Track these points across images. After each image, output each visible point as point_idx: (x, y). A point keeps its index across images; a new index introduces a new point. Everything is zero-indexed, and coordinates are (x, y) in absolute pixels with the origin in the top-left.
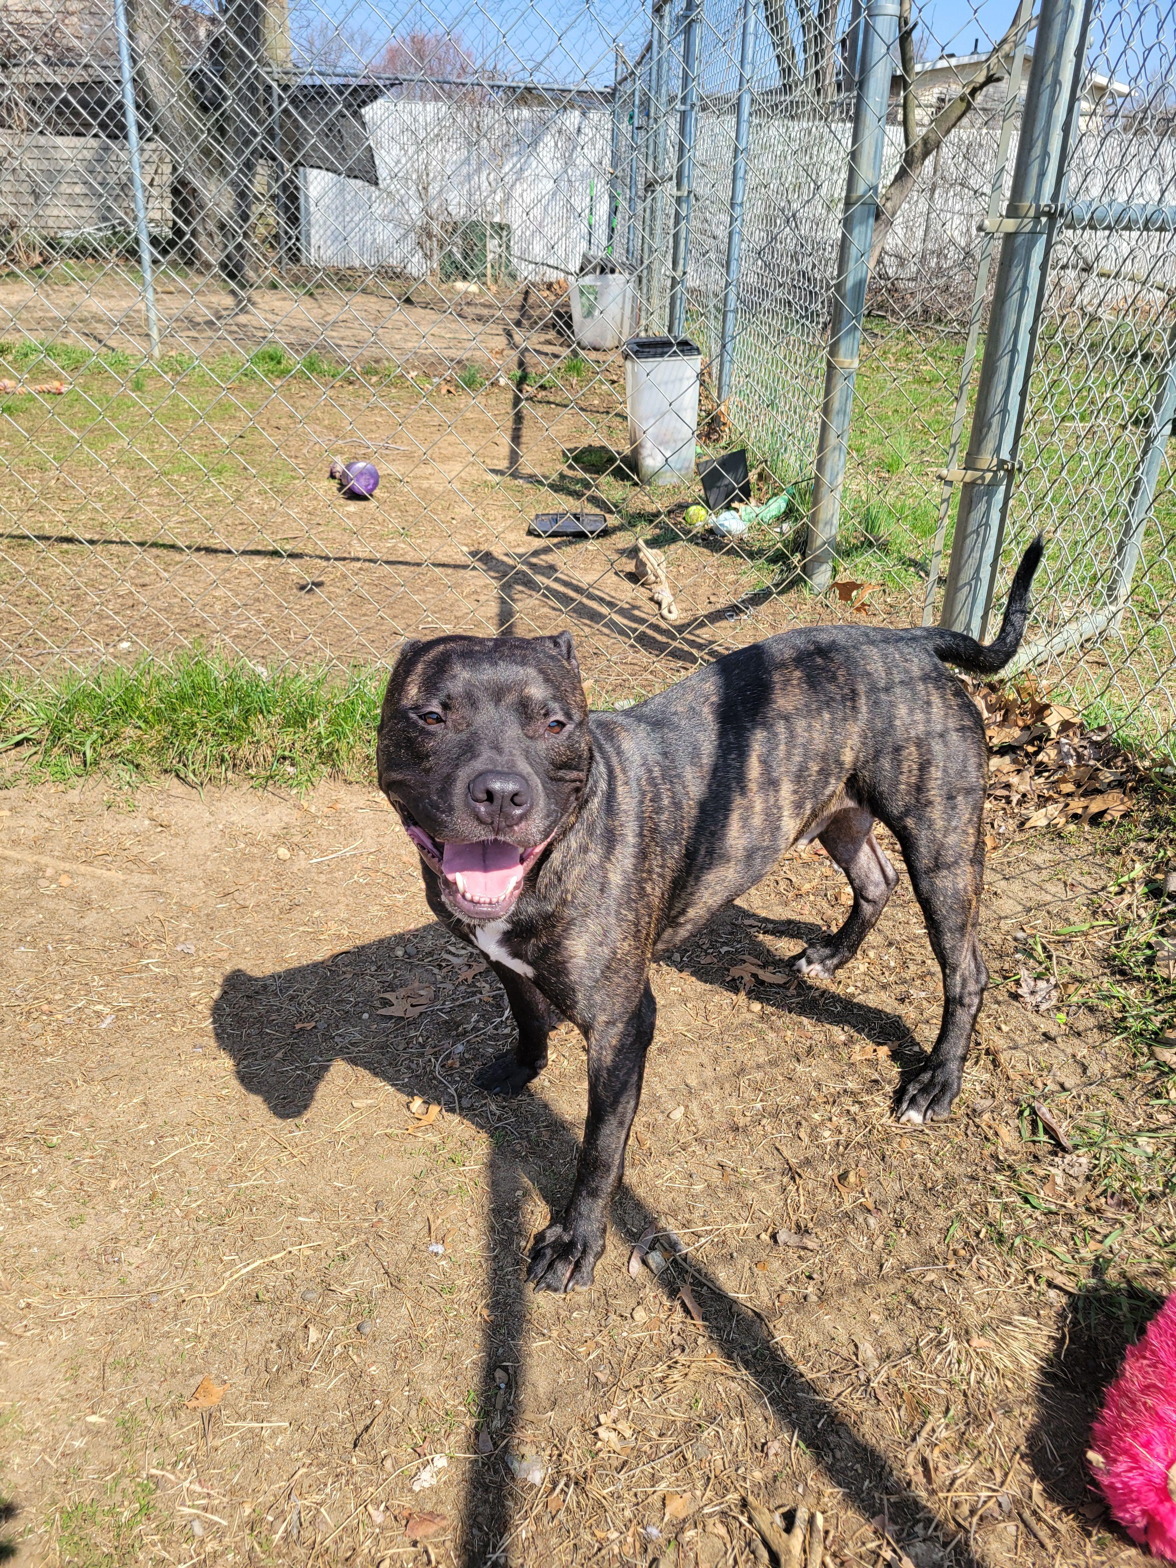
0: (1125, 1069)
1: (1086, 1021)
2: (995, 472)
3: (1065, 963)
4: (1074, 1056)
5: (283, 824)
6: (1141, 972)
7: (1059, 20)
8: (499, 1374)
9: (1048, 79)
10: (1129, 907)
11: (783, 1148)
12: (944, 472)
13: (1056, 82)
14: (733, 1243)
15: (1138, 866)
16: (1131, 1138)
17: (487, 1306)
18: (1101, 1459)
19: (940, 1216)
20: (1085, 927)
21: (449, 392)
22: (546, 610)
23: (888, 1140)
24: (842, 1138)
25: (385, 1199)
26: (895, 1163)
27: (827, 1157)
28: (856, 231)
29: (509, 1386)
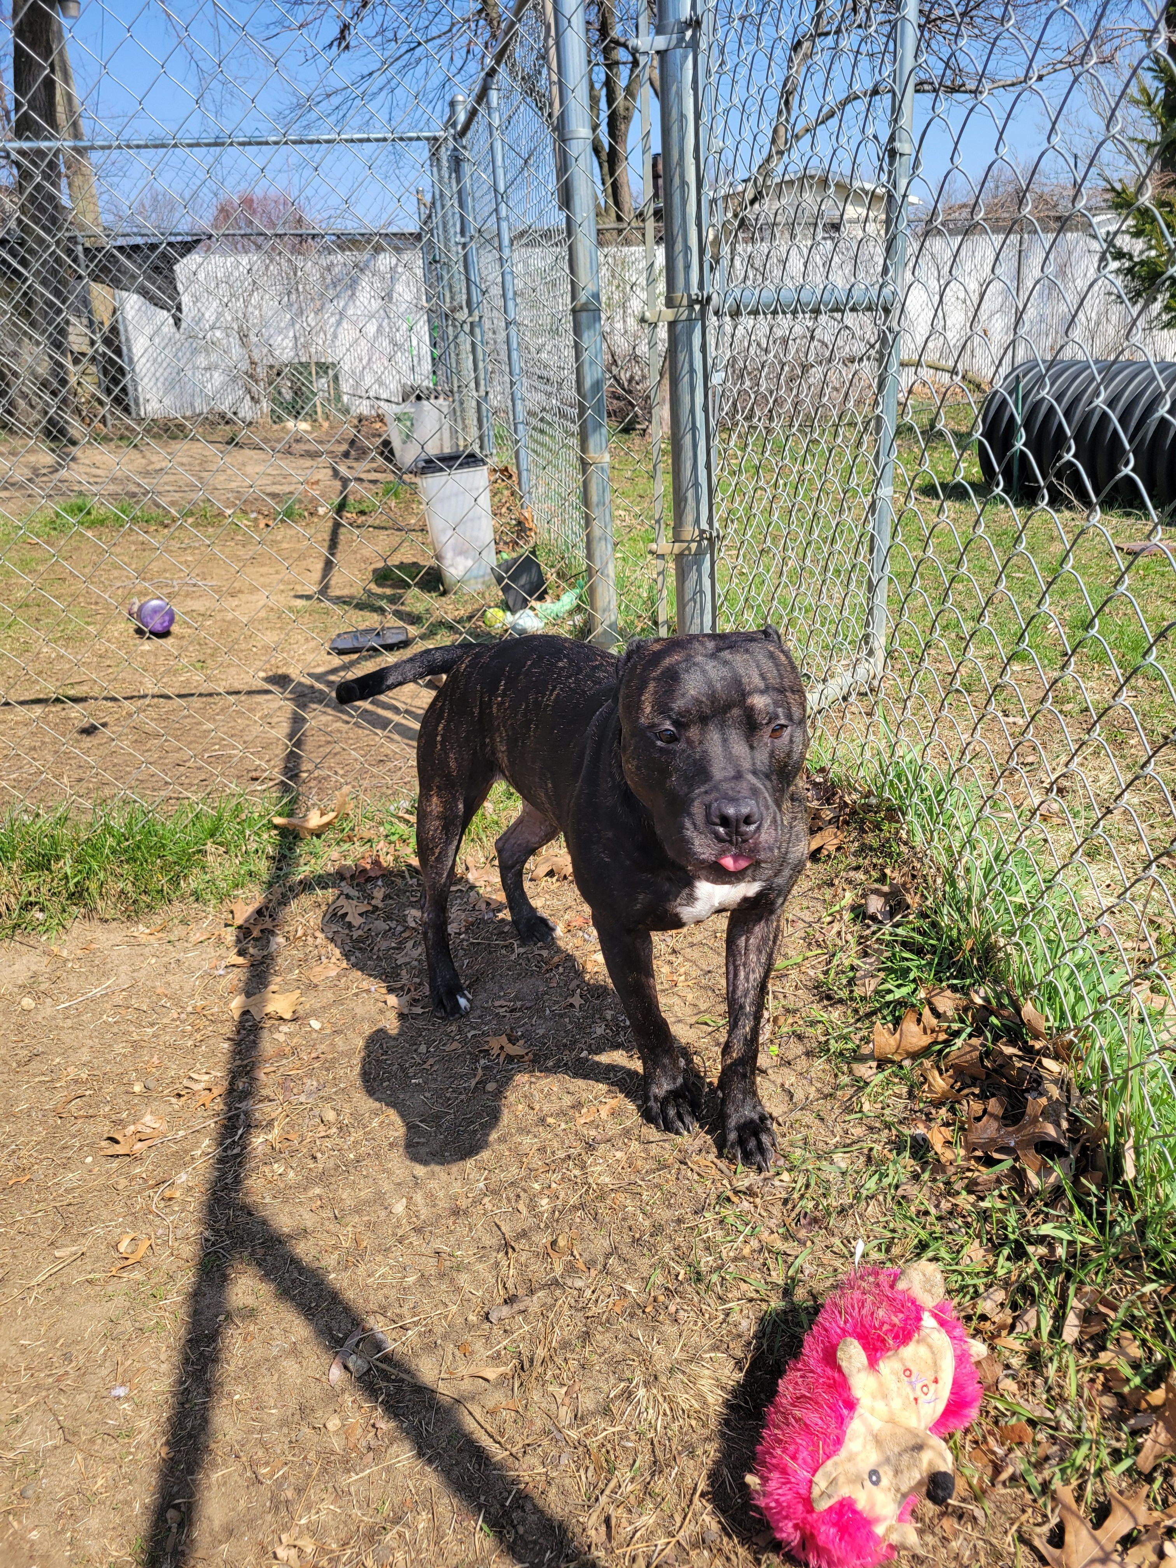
0: (827, 1090)
1: (796, 1049)
2: (699, 542)
3: (781, 996)
4: (782, 1085)
5: (30, 974)
6: (844, 994)
7: (675, 128)
8: (171, 1514)
9: (677, 181)
10: (839, 933)
11: (502, 1225)
12: (654, 546)
13: (684, 183)
14: (439, 1330)
15: (848, 894)
16: (826, 1156)
17: (167, 1443)
18: (758, 1481)
19: (644, 1264)
20: (799, 960)
21: (267, 525)
22: (339, 724)
23: (602, 1197)
24: (559, 1202)
25: (74, 1350)
26: (607, 1219)
27: (542, 1225)
28: (585, 336)
29: (181, 1525)
